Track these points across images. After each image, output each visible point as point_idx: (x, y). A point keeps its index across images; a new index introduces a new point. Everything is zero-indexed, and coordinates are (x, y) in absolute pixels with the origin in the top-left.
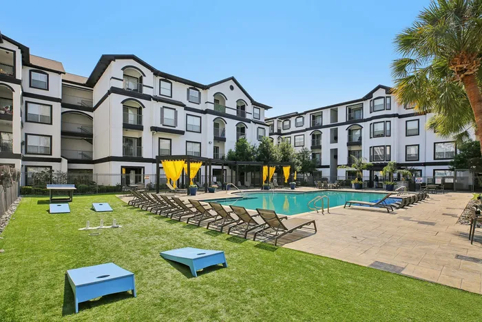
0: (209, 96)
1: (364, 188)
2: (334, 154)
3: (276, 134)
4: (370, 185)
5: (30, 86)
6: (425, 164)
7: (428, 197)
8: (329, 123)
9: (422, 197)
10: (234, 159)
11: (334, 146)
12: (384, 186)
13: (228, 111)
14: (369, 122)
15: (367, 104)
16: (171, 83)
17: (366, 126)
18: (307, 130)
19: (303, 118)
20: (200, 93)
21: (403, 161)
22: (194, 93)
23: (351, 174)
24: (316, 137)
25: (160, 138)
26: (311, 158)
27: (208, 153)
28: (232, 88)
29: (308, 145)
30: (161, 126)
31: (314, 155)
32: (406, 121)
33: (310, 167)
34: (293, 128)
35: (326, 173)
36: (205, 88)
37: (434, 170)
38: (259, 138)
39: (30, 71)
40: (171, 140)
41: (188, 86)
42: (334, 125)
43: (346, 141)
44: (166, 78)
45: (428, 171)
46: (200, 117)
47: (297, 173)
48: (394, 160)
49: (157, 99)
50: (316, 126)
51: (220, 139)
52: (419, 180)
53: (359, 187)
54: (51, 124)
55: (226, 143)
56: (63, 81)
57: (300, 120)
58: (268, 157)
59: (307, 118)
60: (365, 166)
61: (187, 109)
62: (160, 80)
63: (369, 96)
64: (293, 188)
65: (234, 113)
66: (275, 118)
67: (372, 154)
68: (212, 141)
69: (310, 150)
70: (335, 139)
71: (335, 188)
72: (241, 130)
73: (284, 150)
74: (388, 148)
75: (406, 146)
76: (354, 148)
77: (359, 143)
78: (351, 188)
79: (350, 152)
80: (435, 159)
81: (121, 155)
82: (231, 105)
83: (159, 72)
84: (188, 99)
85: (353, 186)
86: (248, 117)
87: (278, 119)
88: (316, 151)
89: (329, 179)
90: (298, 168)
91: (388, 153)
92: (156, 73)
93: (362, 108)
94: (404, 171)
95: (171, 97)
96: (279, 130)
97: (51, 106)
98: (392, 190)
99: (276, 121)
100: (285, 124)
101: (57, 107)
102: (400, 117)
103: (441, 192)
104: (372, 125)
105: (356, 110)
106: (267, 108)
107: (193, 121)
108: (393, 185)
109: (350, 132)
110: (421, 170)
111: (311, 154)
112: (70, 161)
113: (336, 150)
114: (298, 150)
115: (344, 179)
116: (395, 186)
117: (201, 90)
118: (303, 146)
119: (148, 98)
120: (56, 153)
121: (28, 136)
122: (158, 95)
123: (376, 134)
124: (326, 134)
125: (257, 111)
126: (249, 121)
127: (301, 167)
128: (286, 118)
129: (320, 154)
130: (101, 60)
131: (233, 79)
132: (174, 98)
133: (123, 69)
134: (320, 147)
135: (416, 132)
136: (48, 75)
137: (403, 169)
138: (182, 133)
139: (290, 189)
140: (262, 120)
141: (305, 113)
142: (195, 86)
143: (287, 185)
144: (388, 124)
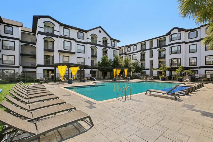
0: (88, 36)
1: (167, 80)
2: (152, 63)
3: (124, 54)
4: (170, 78)
5: (4, 33)
6: (200, 68)
7: (204, 86)
8: (149, 48)
9: (200, 86)
10: (101, 66)
11: (151, 59)
12: (177, 79)
13: (98, 43)
14: (169, 47)
15: (168, 38)
16: (69, 29)
17: (167, 48)
18: (138, 51)
19: (137, 46)
20: (84, 34)
21: (188, 66)
22: (81, 34)
23: (160, 73)
24: (143, 55)
25: (63, 56)
26: (140, 65)
27: (88, 63)
28: (100, 32)
29: (139, 59)
30: (63, 50)
31: (142, 64)
32: (189, 45)
33: (139, 69)
34: (132, 51)
35: (148, 72)
36: (86, 32)
37: (205, 71)
38: (114, 56)
39: (4, 26)
40: (69, 57)
41: (78, 31)
42: (152, 48)
43: (157, 56)
44: (67, 27)
45: (202, 71)
46: (84, 46)
47: (133, 72)
48: (183, 65)
49: (61, 37)
50: (143, 49)
51: (94, 56)
52: (197, 76)
53: (164, 79)
54: (14, 50)
55: (97, 58)
56: (21, 30)
57: (135, 47)
58: (117, 64)
59: (139, 46)
60: (166, 69)
61: (76, 42)
62: (63, 28)
63: (169, 33)
64: (128, 80)
65: (101, 44)
66: (123, 47)
67: (171, 63)
68: (90, 57)
69: (140, 61)
70: (152, 56)
71: (151, 80)
72: (105, 52)
73: (126, 62)
74: (179, 59)
75: (189, 58)
76: (161, 60)
77: (164, 57)
78: (160, 80)
79: (159, 62)
80: (205, 65)
81: (43, 64)
82: (100, 40)
83: (62, 24)
84: (78, 37)
85: (161, 79)
86: (108, 45)
87: (125, 47)
88: (143, 62)
89: (149, 75)
90: (133, 70)
91: (179, 62)
92: (61, 25)
93: (166, 40)
94: (188, 71)
95: (69, 36)
96: (125, 53)
97: (14, 42)
98: (181, 81)
99: (124, 48)
100: (128, 50)
101: (17, 42)
102: (186, 43)
103: (210, 82)
104: (171, 48)
105: (162, 41)
106: (118, 41)
107: (81, 48)
108: (182, 78)
109: (160, 52)
110: (198, 71)
111: (140, 63)
112: (24, 67)
113: (153, 61)
114: (134, 61)
115: (157, 75)
116: (183, 79)
117: (84, 33)
118: (136, 60)
119: (57, 36)
120: (17, 64)
121: (3, 56)
122: (62, 35)
123: (173, 52)
124: (147, 53)
125: (113, 43)
126: (109, 48)
127: (134, 70)
128: (129, 46)
129: (145, 63)
130: (33, 19)
131: (100, 27)
132: (71, 37)
133: (44, 23)
134: (145, 60)
135: (195, 51)
136: (13, 27)
137: (187, 70)
138: (74, 53)
139: (127, 81)
140: (116, 47)
141: (138, 43)
142: (81, 31)
143: (126, 78)
144: (179, 47)
